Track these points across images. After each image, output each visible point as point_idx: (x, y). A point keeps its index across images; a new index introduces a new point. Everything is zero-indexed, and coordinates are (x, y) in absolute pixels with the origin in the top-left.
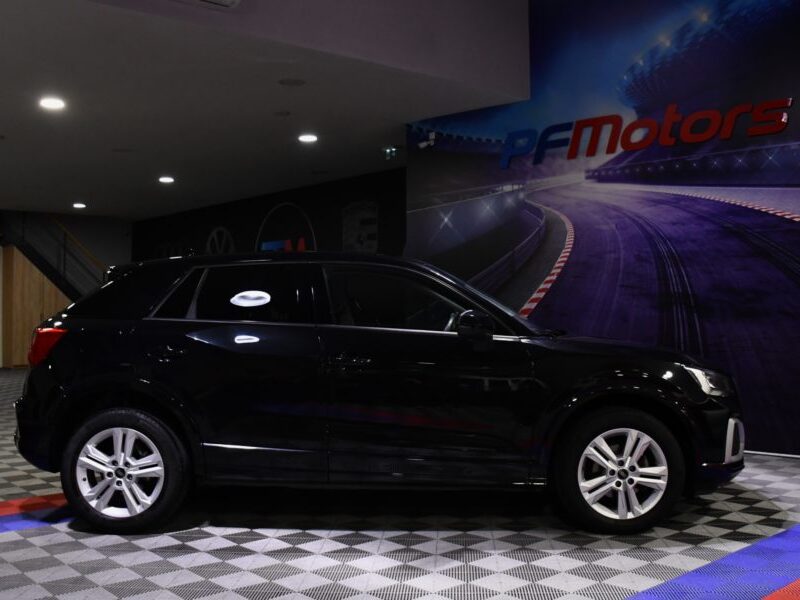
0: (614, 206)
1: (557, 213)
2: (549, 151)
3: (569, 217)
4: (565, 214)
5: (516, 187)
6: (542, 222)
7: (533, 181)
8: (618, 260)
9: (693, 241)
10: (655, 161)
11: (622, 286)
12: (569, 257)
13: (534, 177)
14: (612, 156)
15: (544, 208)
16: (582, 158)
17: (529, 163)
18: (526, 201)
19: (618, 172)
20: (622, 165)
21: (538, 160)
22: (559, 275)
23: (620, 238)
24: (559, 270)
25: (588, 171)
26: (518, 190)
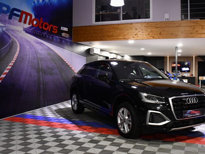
0: (29, 41)
1: (15, 39)
2: (13, 16)
3: (18, 41)
4: (17, 40)
5: (2, 25)
6: (11, 41)
7: (8, 25)
8: (29, 58)
9: (44, 55)
10: (38, 31)
11: (30, 66)
12: (18, 55)
13: (9, 24)
14: (29, 26)
15: (11, 36)
16: (22, 23)
17: (7, 18)
18: (6, 31)
19: (30, 31)
20: (31, 29)
21: (10, 18)
22: (15, 61)
23: (30, 51)
24: (15, 59)
25: (23, 28)
26: (3, 26)
